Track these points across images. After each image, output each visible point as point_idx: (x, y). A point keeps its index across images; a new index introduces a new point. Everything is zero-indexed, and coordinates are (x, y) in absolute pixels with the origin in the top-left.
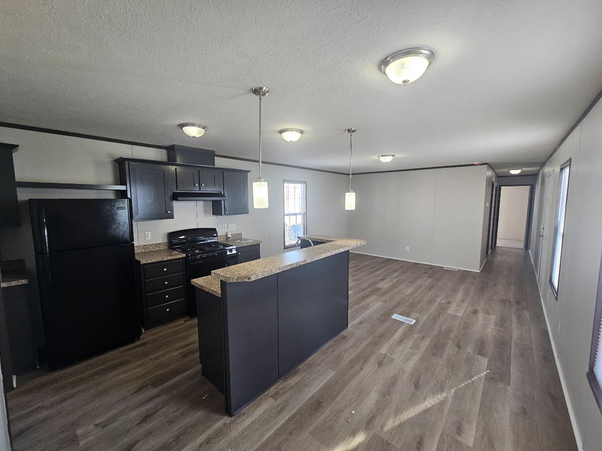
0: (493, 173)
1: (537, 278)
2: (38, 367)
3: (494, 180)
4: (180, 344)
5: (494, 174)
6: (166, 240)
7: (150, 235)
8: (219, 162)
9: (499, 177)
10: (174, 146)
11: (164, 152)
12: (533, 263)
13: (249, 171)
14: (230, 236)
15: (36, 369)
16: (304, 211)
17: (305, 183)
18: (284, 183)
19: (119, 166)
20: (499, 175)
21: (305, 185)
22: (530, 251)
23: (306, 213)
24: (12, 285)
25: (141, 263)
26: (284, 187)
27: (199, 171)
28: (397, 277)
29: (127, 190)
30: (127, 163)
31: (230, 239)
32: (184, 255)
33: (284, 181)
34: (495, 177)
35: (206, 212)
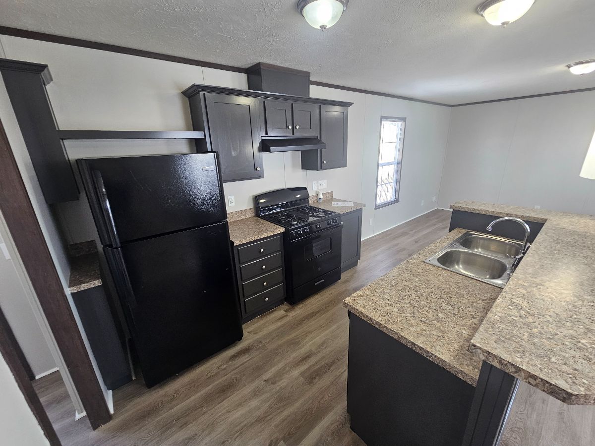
2: (134, 378)
4: (294, 355)
6: (251, 206)
7: (233, 199)
8: (315, 92)
10: (259, 64)
11: (243, 77)
13: (351, 104)
14: (321, 196)
15: (132, 380)
17: (405, 120)
18: (381, 121)
19: (190, 101)
21: (404, 123)
23: (400, 163)
24: (82, 289)
25: (235, 244)
27: (292, 104)
29: (205, 138)
30: (201, 93)
31: (321, 201)
32: (282, 230)
33: (383, 118)
35: (294, 166)
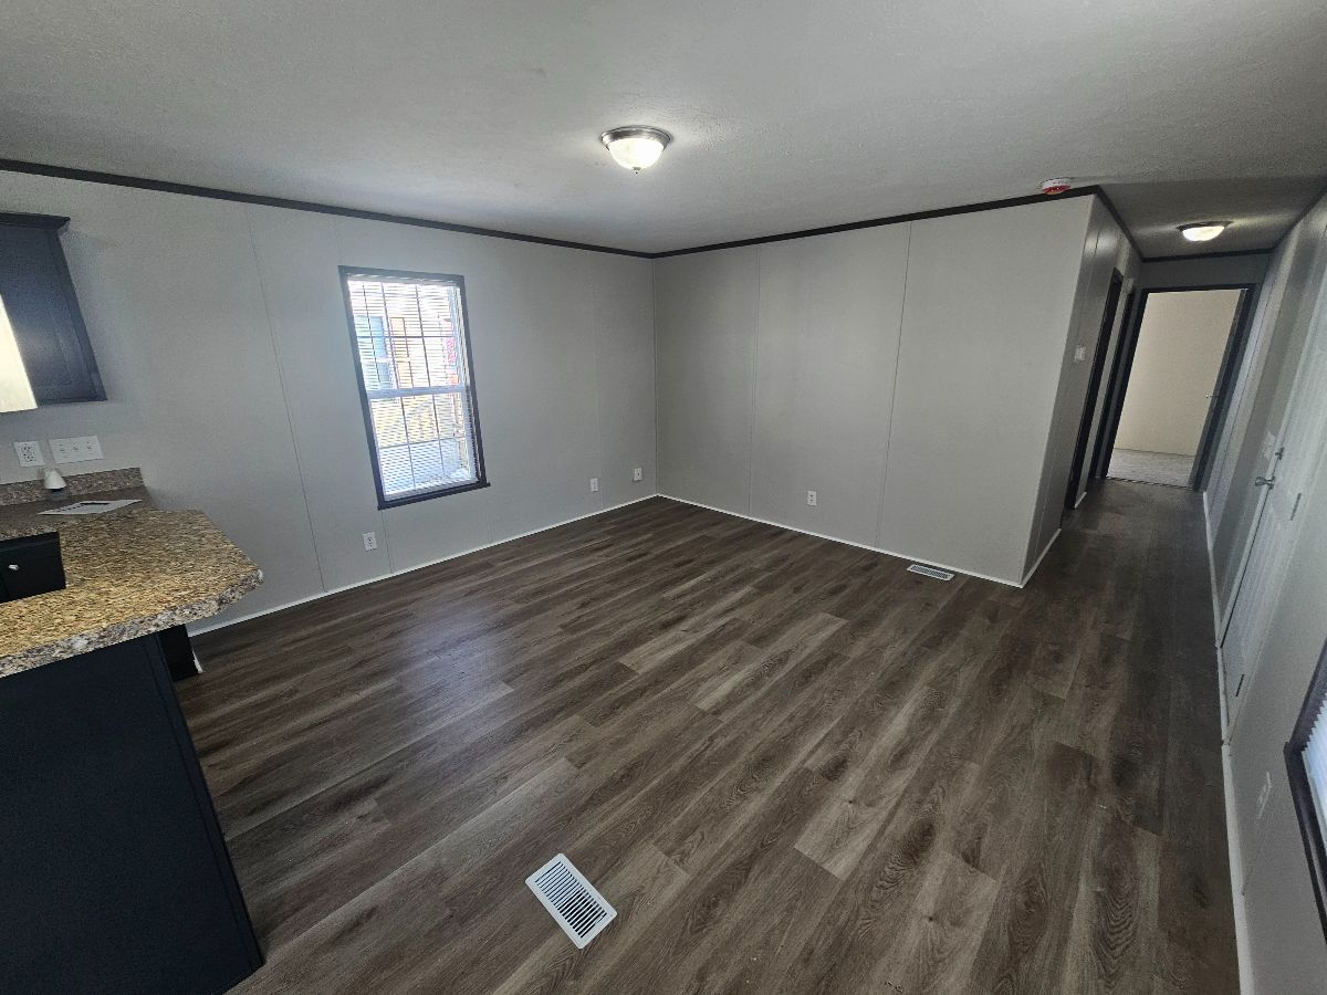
0: (1120, 243)
1: (1219, 631)
3: (1122, 268)
5: (1126, 244)
9: (1145, 260)
12: (1210, 546)
14: (58, 485)
16: (465, 380)
17: (459, 281)
20: (1147, 255)
22: (1205, 494)
23: (470, 391)
26: (346, 294)
28: (726, 612)
33: (346, 272)
34: (1130, 262)
